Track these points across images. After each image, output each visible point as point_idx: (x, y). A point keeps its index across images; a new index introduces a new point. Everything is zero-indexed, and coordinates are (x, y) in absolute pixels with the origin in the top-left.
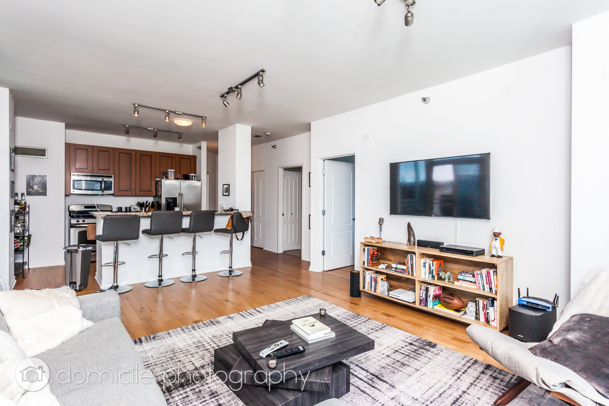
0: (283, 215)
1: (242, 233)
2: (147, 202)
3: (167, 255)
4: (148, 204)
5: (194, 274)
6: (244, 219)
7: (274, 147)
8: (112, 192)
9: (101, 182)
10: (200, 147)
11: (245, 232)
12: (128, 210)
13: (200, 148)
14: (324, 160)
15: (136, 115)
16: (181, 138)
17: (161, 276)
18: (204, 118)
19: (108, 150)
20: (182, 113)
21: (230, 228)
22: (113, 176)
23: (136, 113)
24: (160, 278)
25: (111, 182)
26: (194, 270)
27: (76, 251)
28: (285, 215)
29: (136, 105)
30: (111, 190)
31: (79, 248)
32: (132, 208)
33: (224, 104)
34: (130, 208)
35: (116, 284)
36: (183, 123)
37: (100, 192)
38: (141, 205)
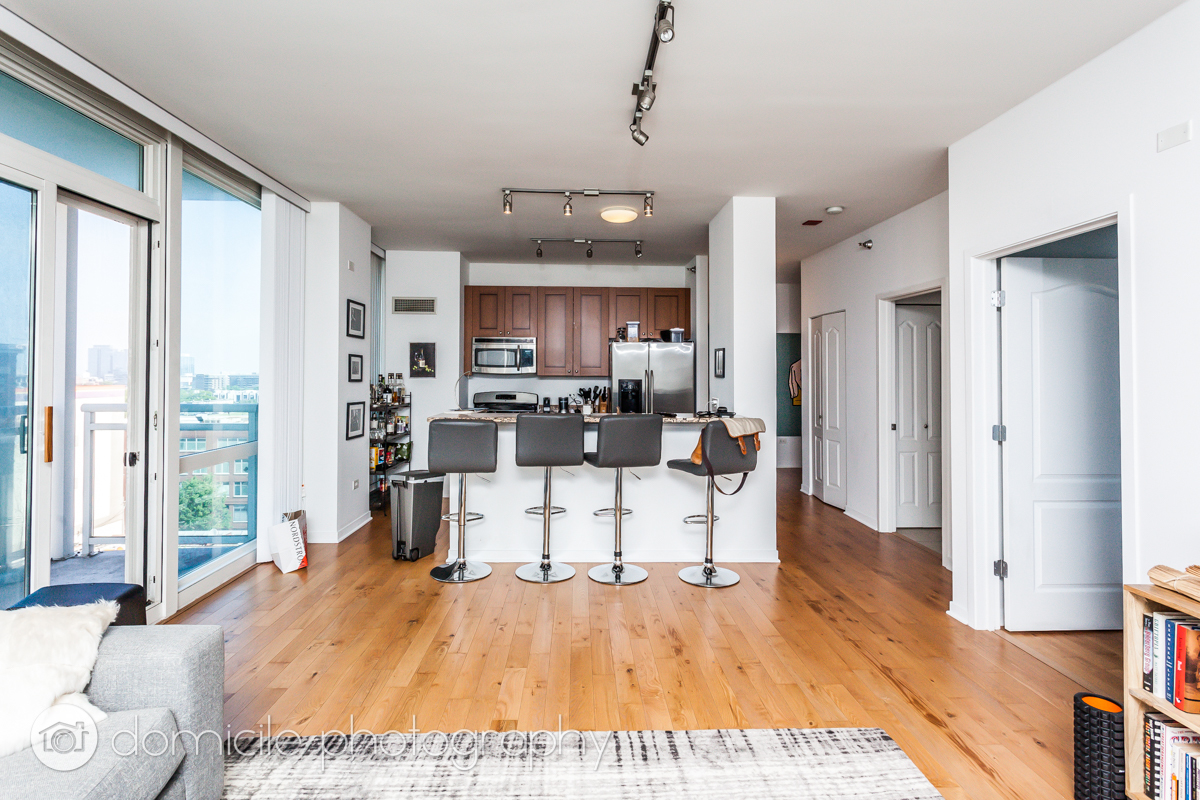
0: (894, 427)
1: (742, 474)
2: (597, 387)
3: (563, 510)
4: (598, 392)
5: (618, 563)
6: (736, 439)
7: (865, 245)
8: (531, 370)
9: (515, 351)
10: (695, 268)
11: (750, 473)
12: (563, 403)
13: (693, 270)
14: (999, 261)
15: (508, 212)
16: (640, 252)
17: (548, 557)
18: (649, 195)
19: (527, 292)
20: (597, 193)
21: (698, 462)
22: (535, 339)
23: (508, 207)
24: (546, 561)
25: (532, 351)
26: (618, 554)
27: (405, 485)
28: (901, 427)
29: (508, 192)
30: (532, 365)
31: (408, 479)
32: (570, 401)
33: (634, 138)
34: (567, 399)
35: (462, 560)
36: (619, 215)
37: (514, 370)
38: (585, 394)
